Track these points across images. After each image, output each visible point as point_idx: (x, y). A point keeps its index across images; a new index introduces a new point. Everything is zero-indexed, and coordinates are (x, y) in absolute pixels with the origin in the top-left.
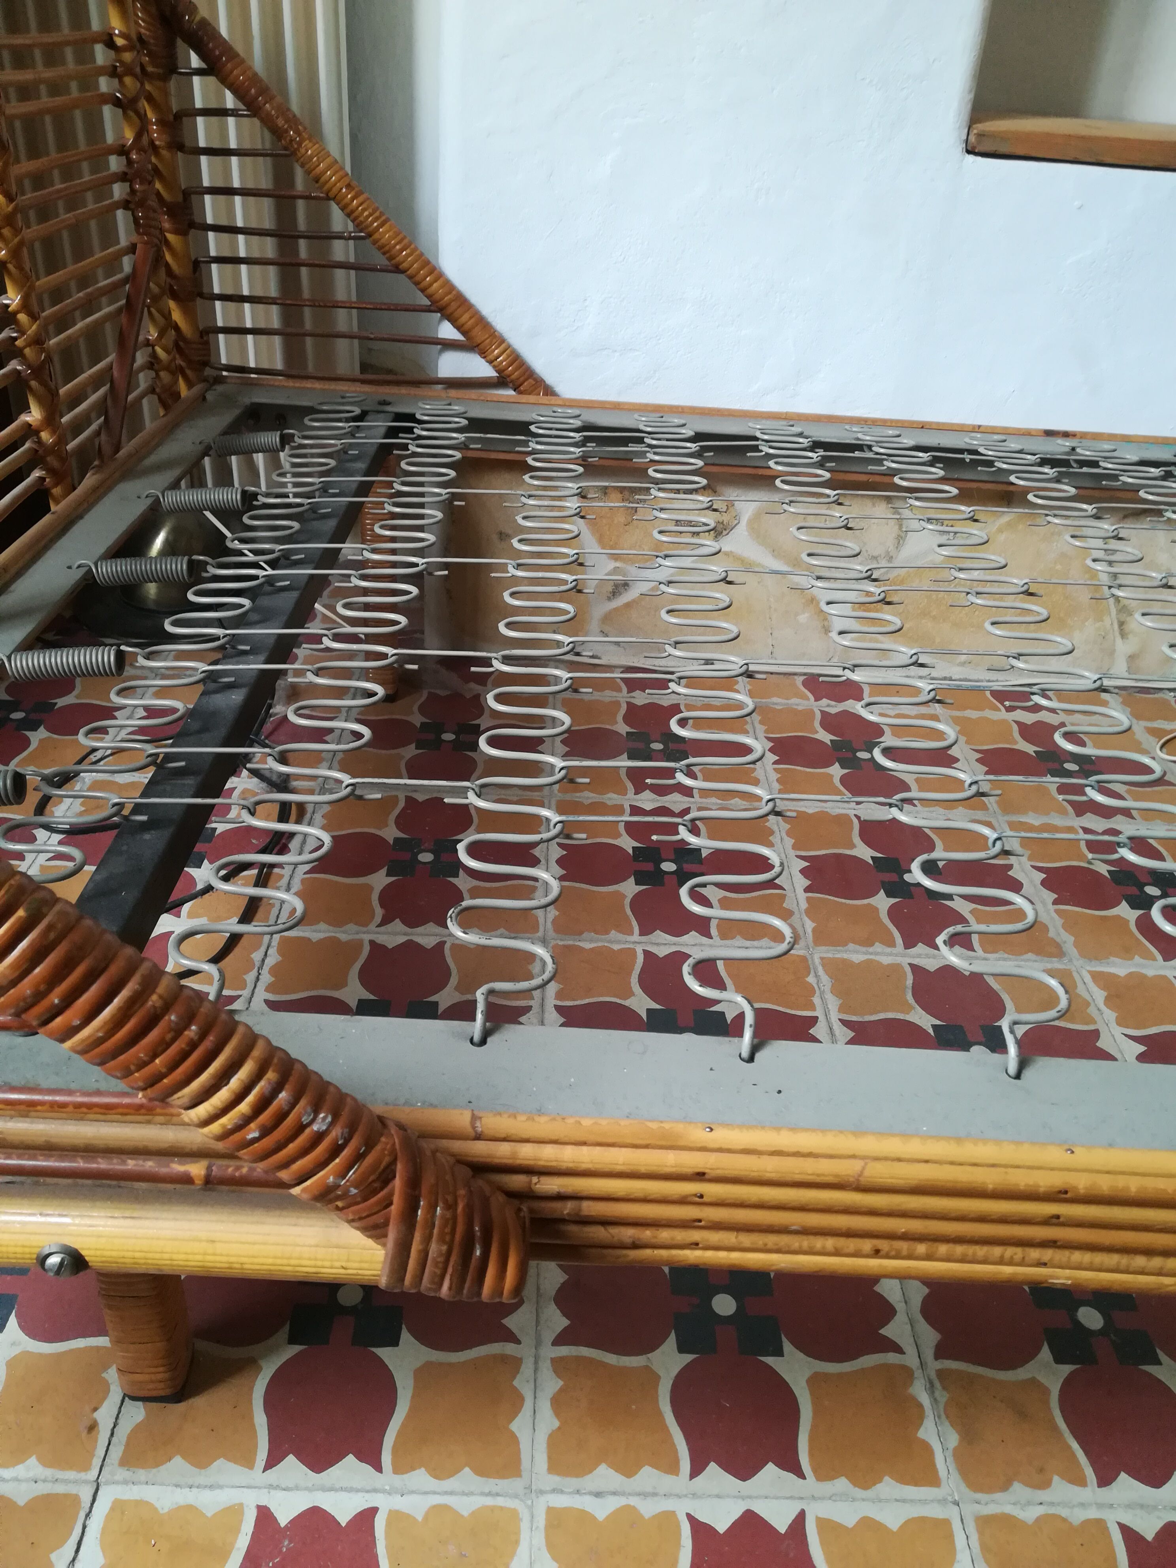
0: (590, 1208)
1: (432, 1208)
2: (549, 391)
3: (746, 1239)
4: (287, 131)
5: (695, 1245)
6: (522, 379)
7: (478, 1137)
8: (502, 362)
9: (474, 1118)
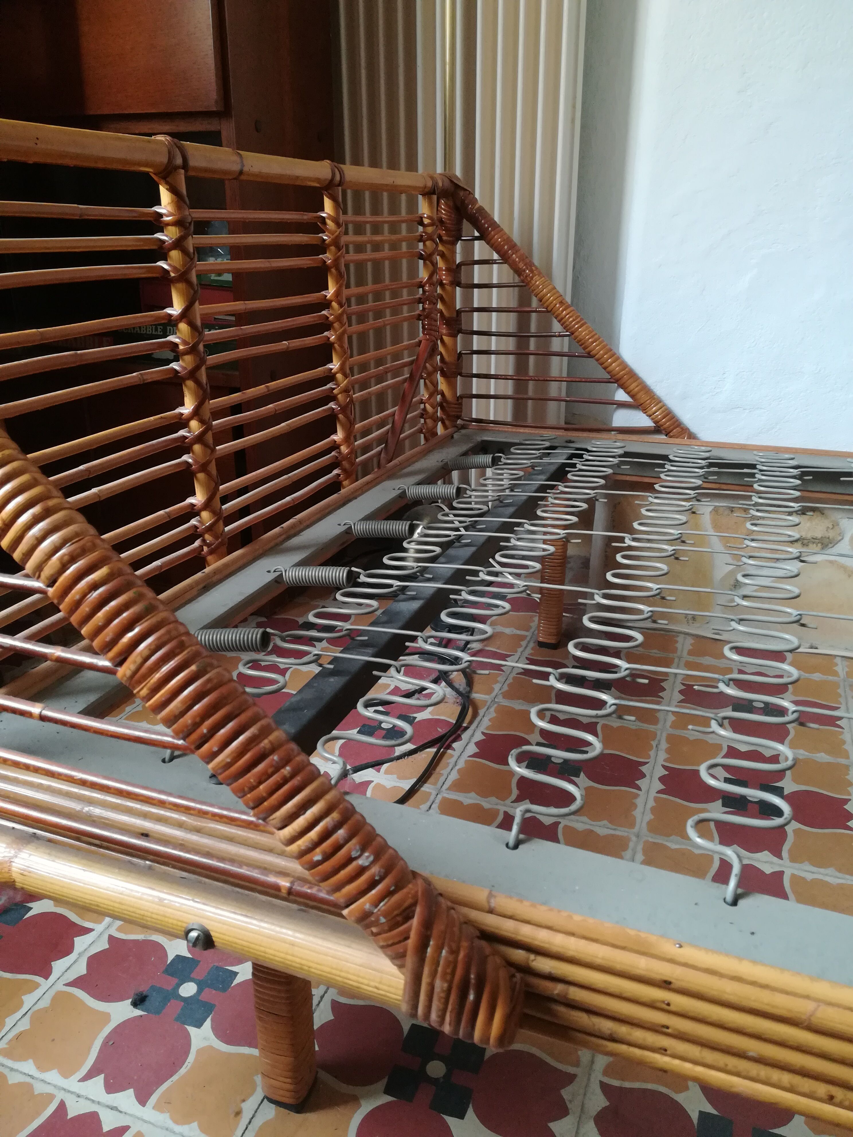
0: (576, 994)
1: (439, 949)
2: (692, 436)
3: (710, 1056)
4: (524, 271)
5: (663, 1051)
6: (672, 427)
7: (491, 911)
8: (658, 416)
9: (490, 895)
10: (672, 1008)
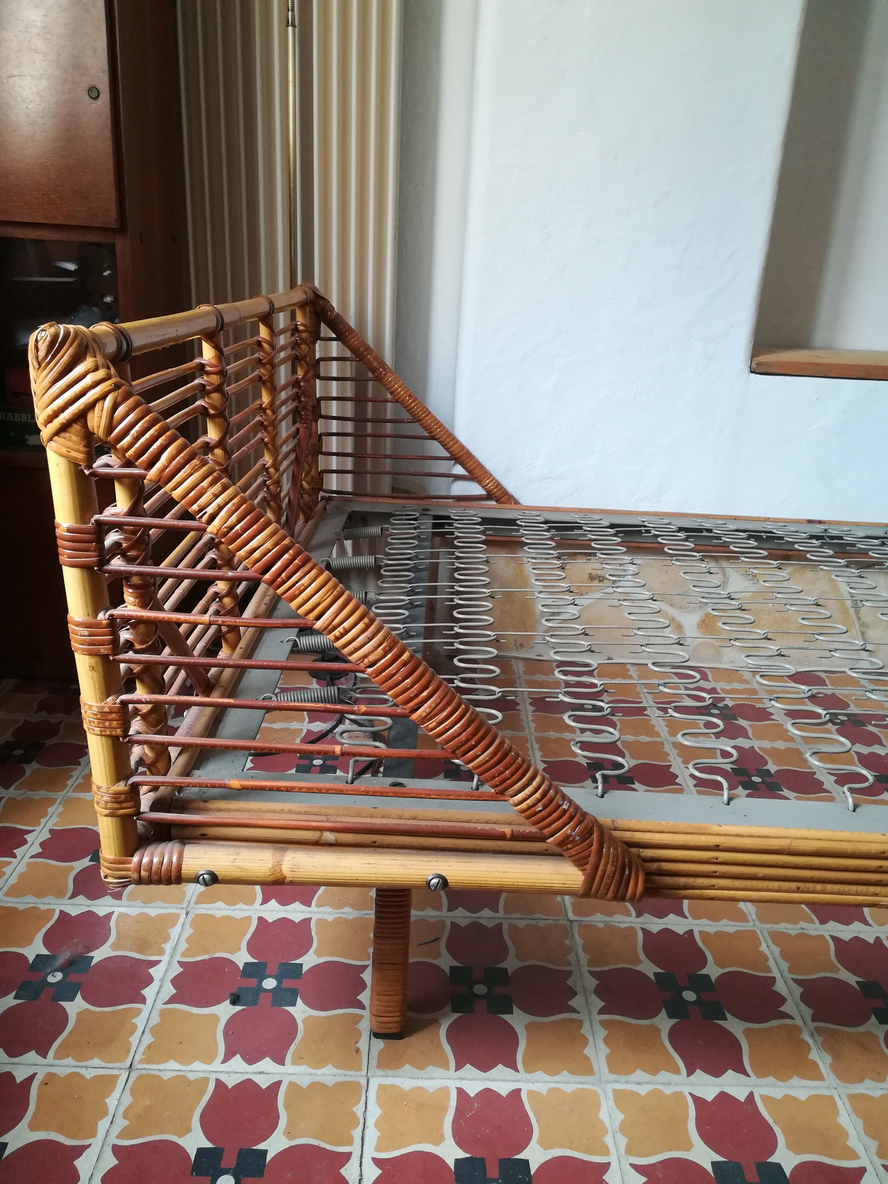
0: (666, 866)
1: (609, 848)
2: (516, 502)
3: (737, 883)
4: (379, 369)
5: (712, 887)
6: (502, 496)
7: (616, 829)
8: (490, 487)
9: (613, 821)
10: (719, 860)
